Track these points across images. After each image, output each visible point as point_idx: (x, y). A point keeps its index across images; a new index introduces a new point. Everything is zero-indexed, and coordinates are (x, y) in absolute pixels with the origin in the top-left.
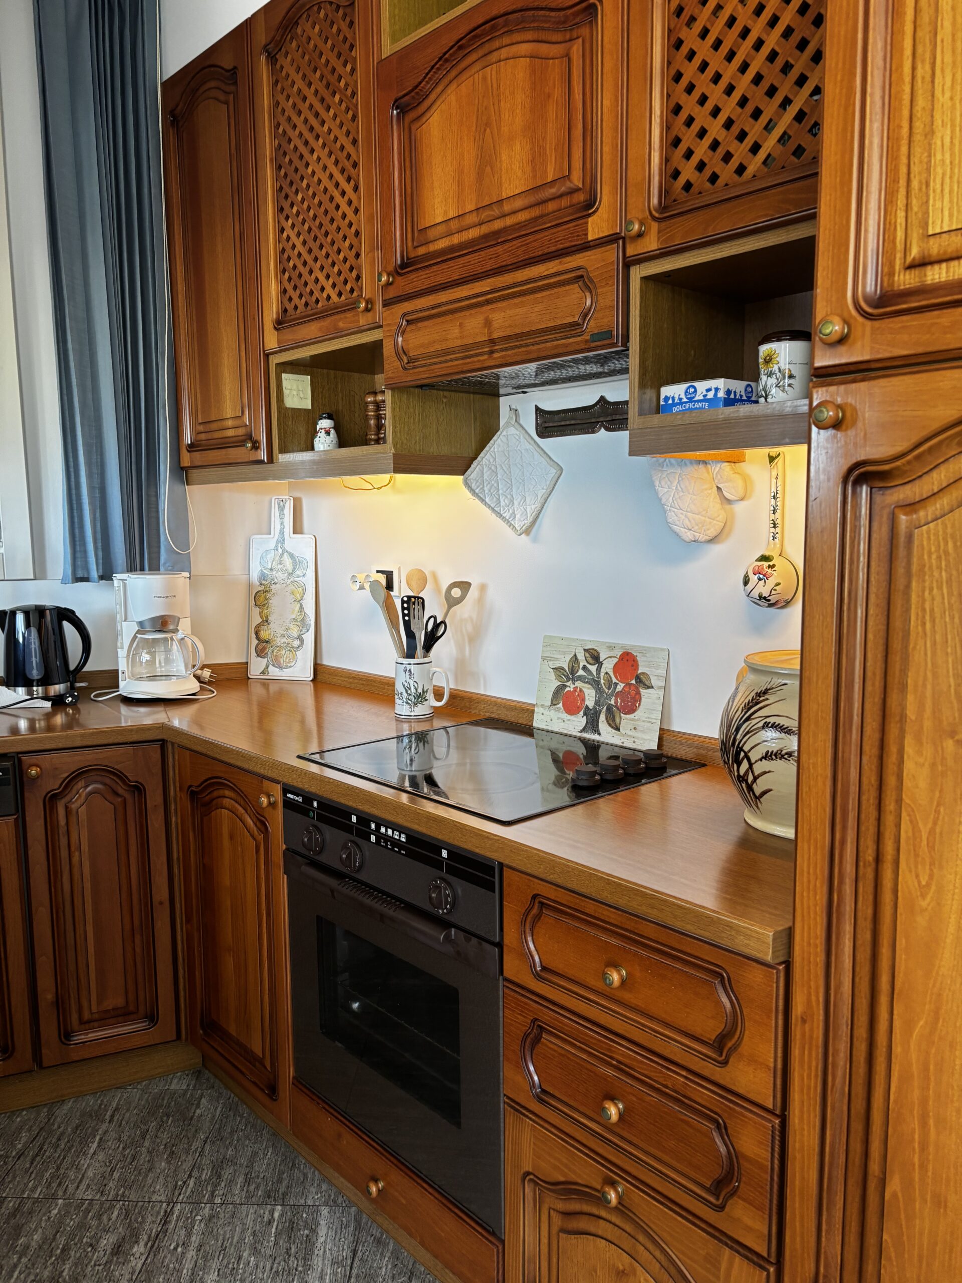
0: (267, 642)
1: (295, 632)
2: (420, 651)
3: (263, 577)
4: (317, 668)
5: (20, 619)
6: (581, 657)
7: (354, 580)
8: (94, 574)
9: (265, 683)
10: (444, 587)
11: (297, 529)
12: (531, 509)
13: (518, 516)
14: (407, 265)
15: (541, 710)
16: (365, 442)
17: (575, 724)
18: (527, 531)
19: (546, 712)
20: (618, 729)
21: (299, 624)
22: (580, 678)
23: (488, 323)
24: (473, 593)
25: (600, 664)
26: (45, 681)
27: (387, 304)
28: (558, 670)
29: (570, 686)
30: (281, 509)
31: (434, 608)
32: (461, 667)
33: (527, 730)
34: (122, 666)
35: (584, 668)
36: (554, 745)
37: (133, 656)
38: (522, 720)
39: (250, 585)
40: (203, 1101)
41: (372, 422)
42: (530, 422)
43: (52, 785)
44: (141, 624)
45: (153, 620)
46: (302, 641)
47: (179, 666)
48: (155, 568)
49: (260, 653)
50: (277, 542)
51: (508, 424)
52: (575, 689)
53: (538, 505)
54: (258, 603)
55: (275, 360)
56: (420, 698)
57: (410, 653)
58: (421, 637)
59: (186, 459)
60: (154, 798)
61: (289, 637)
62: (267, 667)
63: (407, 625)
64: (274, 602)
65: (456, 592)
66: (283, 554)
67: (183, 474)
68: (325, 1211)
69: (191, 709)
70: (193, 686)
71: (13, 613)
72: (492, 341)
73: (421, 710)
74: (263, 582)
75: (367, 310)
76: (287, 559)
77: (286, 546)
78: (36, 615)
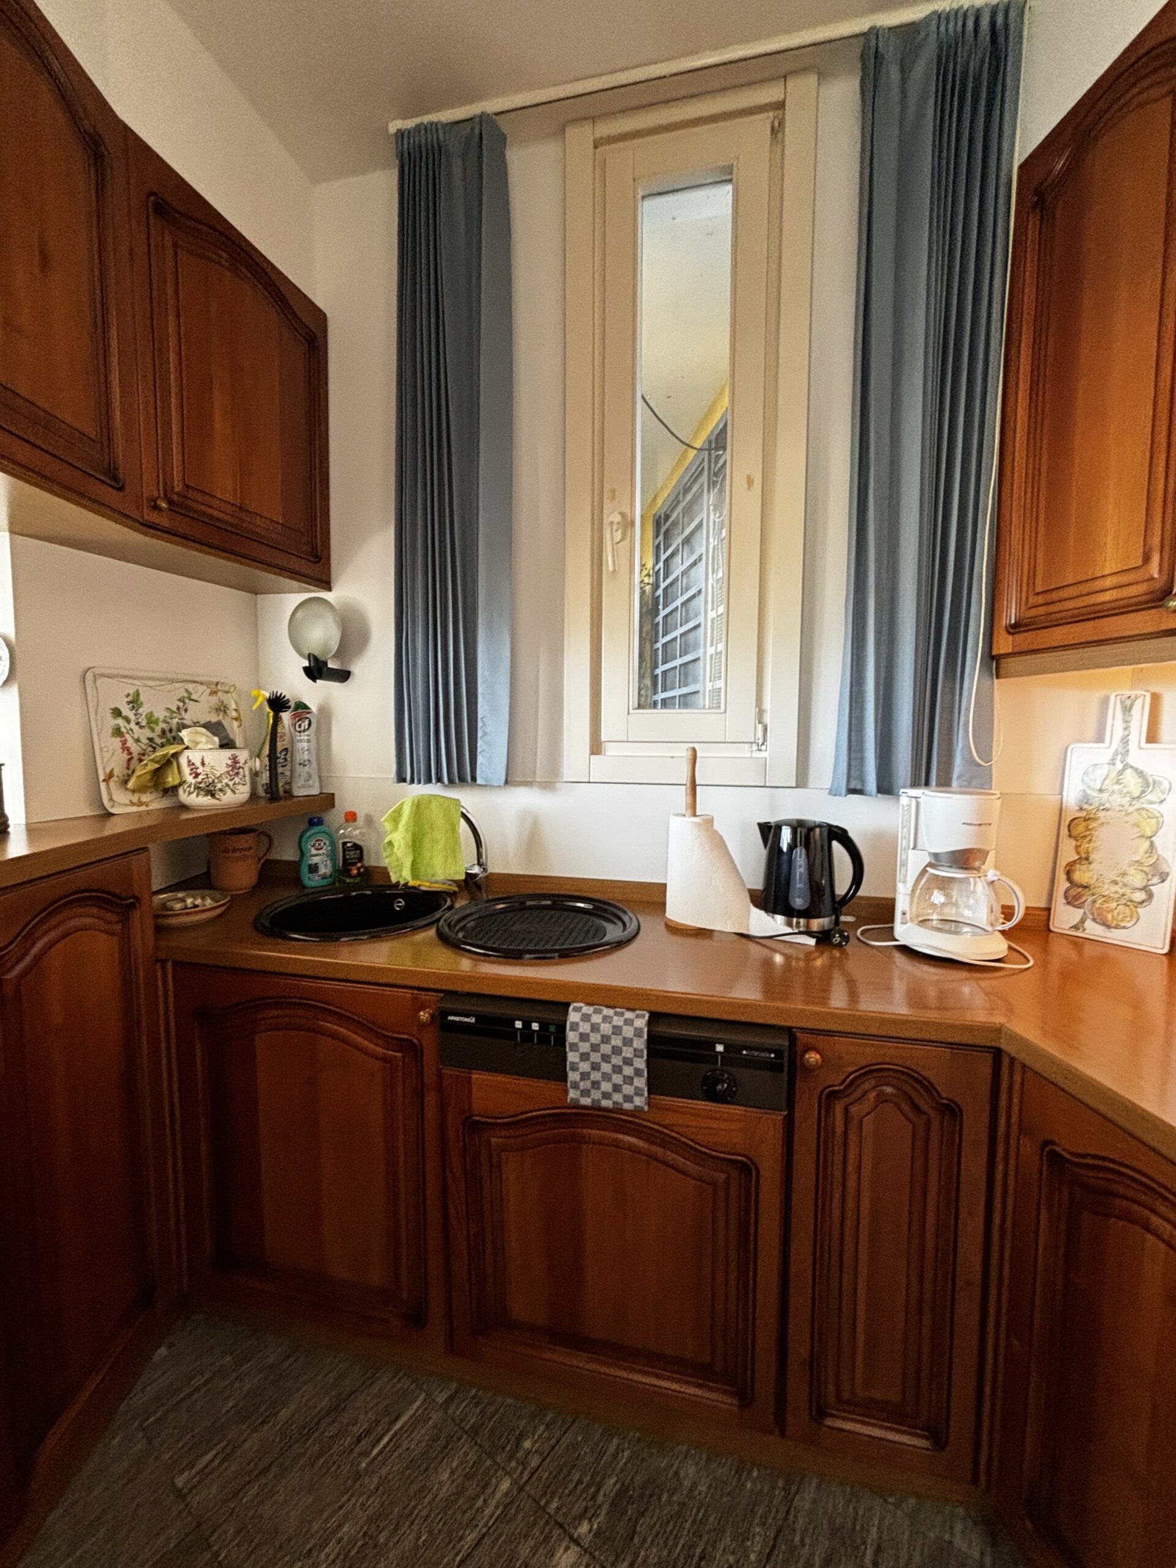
0: (1086, 887)
1: (1138, 880)
3: (1086, 799)
5: (784, 833)
8: (872, 786)
9: (1078, 943)
11: (1152, 737)
21: (1147, 869)
26: (808, 913)
30: (1127, 710)
34: (902, 904)
37: (918, 894)
39: (1061, 809)
43: (834, 1080)
44: (936, 856)
45: (954, 853)
46: (1150, 896)
47: (981, 914)
48: (945, 782)
49: (1072, 900)
50: (1116, 753)
54: (1074, 833)
59: (1004, 644)
60: (975, 1130)
61: (1125, 885)
62: (1083, 921)
64: (1102, 835)
66: (1124, 769)
67: (995, 663)
70: (998, 947)
71: (778, 827)
74: (1085, 806)
76: (1129, 776)
77: (1130, 760)
78: (804, 831)
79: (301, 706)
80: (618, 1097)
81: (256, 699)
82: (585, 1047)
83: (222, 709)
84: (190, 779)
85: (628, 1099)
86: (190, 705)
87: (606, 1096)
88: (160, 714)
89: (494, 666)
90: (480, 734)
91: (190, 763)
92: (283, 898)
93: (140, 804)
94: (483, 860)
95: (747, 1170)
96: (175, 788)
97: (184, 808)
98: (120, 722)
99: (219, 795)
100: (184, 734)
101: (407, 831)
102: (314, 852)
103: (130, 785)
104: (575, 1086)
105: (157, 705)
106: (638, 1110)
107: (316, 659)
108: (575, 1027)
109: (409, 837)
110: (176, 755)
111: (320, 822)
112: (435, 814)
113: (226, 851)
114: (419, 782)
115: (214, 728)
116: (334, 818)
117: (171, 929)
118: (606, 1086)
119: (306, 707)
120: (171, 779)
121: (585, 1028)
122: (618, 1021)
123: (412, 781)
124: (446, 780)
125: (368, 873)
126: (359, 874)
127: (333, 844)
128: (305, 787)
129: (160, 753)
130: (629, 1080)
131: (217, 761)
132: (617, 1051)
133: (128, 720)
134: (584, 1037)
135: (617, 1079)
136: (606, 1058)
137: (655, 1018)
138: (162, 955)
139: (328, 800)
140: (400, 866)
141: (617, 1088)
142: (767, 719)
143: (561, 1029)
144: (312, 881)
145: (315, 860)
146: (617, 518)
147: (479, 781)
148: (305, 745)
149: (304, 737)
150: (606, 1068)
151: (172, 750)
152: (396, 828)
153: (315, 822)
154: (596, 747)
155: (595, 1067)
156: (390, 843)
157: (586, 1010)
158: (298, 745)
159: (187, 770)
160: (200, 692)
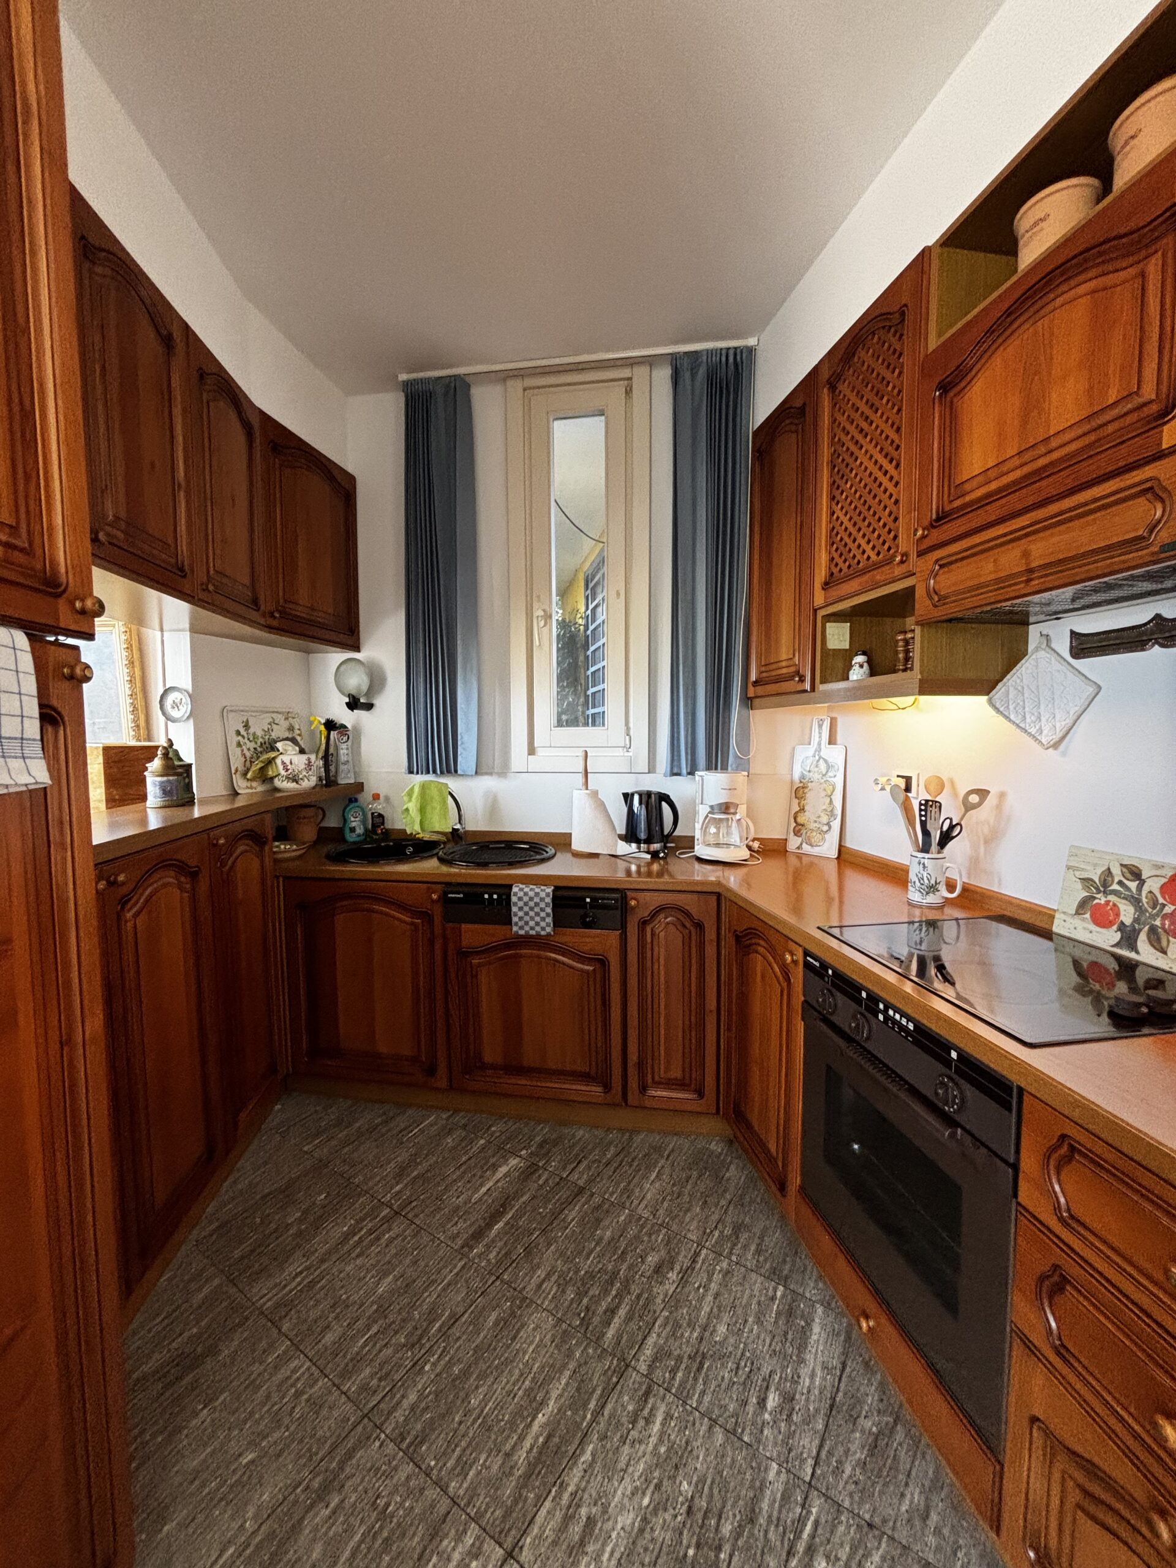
0: (803, 825)
1: (825, 819)
2: (934, 847)
3: (803, 777)
4: (841, 847)
5: (636, 798)
6: (1116, 871)
7: (876, 782)
8: (684, 771)
9: (799, 857)
10: (962, 793)
11: (832, 741)
12: (1061, 725)
13: (1045, 732)
14: (942, 518)
15: (1063, 917)
16: (895, 671)
17: (1107, 938)
18: (1056, 745)
19: (1068, 919)
20: (1164, 952)
21: (829, 813)
22: (1115, 893)
23: (1026, 554)
24: (991, 801)
25: (1142, 882)
26: (649, 841)
27: (920, 554)
28: (1087, 882)
29: (1101, 899)
30: (820, 726)
31: (950, 810)
32: (974, 863)
33: (1047, 934)
34: (698, 835)
35: (1120, 883)
36: (1078, 953)
37: (705, 830)
38: (1039, 923)
39: (792, 782)
40: (733, 1167)
41: (901, 656)
42: (1063, 646)
43: (645, 914)
44: (712, 807)
45: (720, 805)
46: (830, 827)
47: (735, 838)
48: (725, 768)
49: (797, 833)
50: (815, 751)
51: (1037, 649)
52: (1107, 903)
53: (1069, 722)
54: (798, 796)
55: (821, 613)
56: (932, 889)
57: (926, 849)
58: (936, 836)
59: (751, 692)
60: (710, 934)
61: (820, 823)
62: (801, 844)
63: (923, 824)
64: (810, 796)
65: (974, 799)
66: (819, 759)
67: (748, 702)
68: (820, 1310)
69: (741, 872)
70: (746, 854)
71: (633, 795)
72: (1031, 571)
73: (931, 899)
74: (803, 780)
75: (902, 562)
76: (822, 764)
77: (822, 754)
78: (646, 797)
79: (343, 727)
80: (538, 929)
81: (313, 723)
82: (521, 904)
83: (291, 729)
84: (283, 772)
85: (543, 929)
86: (274, 726)
87: (532, 928)
88: (259, 733)
89: (468, 702)
90: (459, 743)
91: (283, 763)
92: (336, 847)
93: (251, 788)
94: (463, 822)
95: (603, 963)
96: (272, 779)
97: (277, 790)
98: (240, 738)
99: (301, 782)
100: (279, 745)
101: (417, 802)
102: (352, 819)
103: (249, 776)
104: (516, 924)
105: (258, 728)
106: (549, 935)
107: (354, 697)
108: (516, 894)
109: (418, 805)
110: (274, 758)
111: (356, 800)
112: (434, 792)
113: (299, 818)
114: (422, 773)
115: (293, 740)
116: (365, 797)
117: (280, 860)
118: (532, 923)
119: (345, 727)
120: (270, 773)
121: (521, 894)
122: (537, 890)
123: (418, 773)
124: (438, 772)
125: (387, 833)
126: (382, 833)
127: (365, 814)
129: (264, 757)
130: (543, 919)
131: (299, 762)
132: (537, 904)
133: (243, 737)
134: (520, 899)
135: (537, 919)
136: (532, 909)
137: (557, 889)
138: (277, 872)
139: (359, 787)
140: (413, 822)
141: (537, 924)
142: (632, 733)
143: (509, 896)
144: (351, 837)
145: (353, 824)
146: (542, 613)
147: (459, 772)
148: (346, 751)
149: (344, 746)
150: (532, 914)
151: (272, 755)
152: (410, 800)
153: (353, 801)
154: (532, 751)
155: (527, 914)
156: (407, 810)
157: (521, 886)
158: (342, 752)
159: (281, 767)
160: (279, 718)
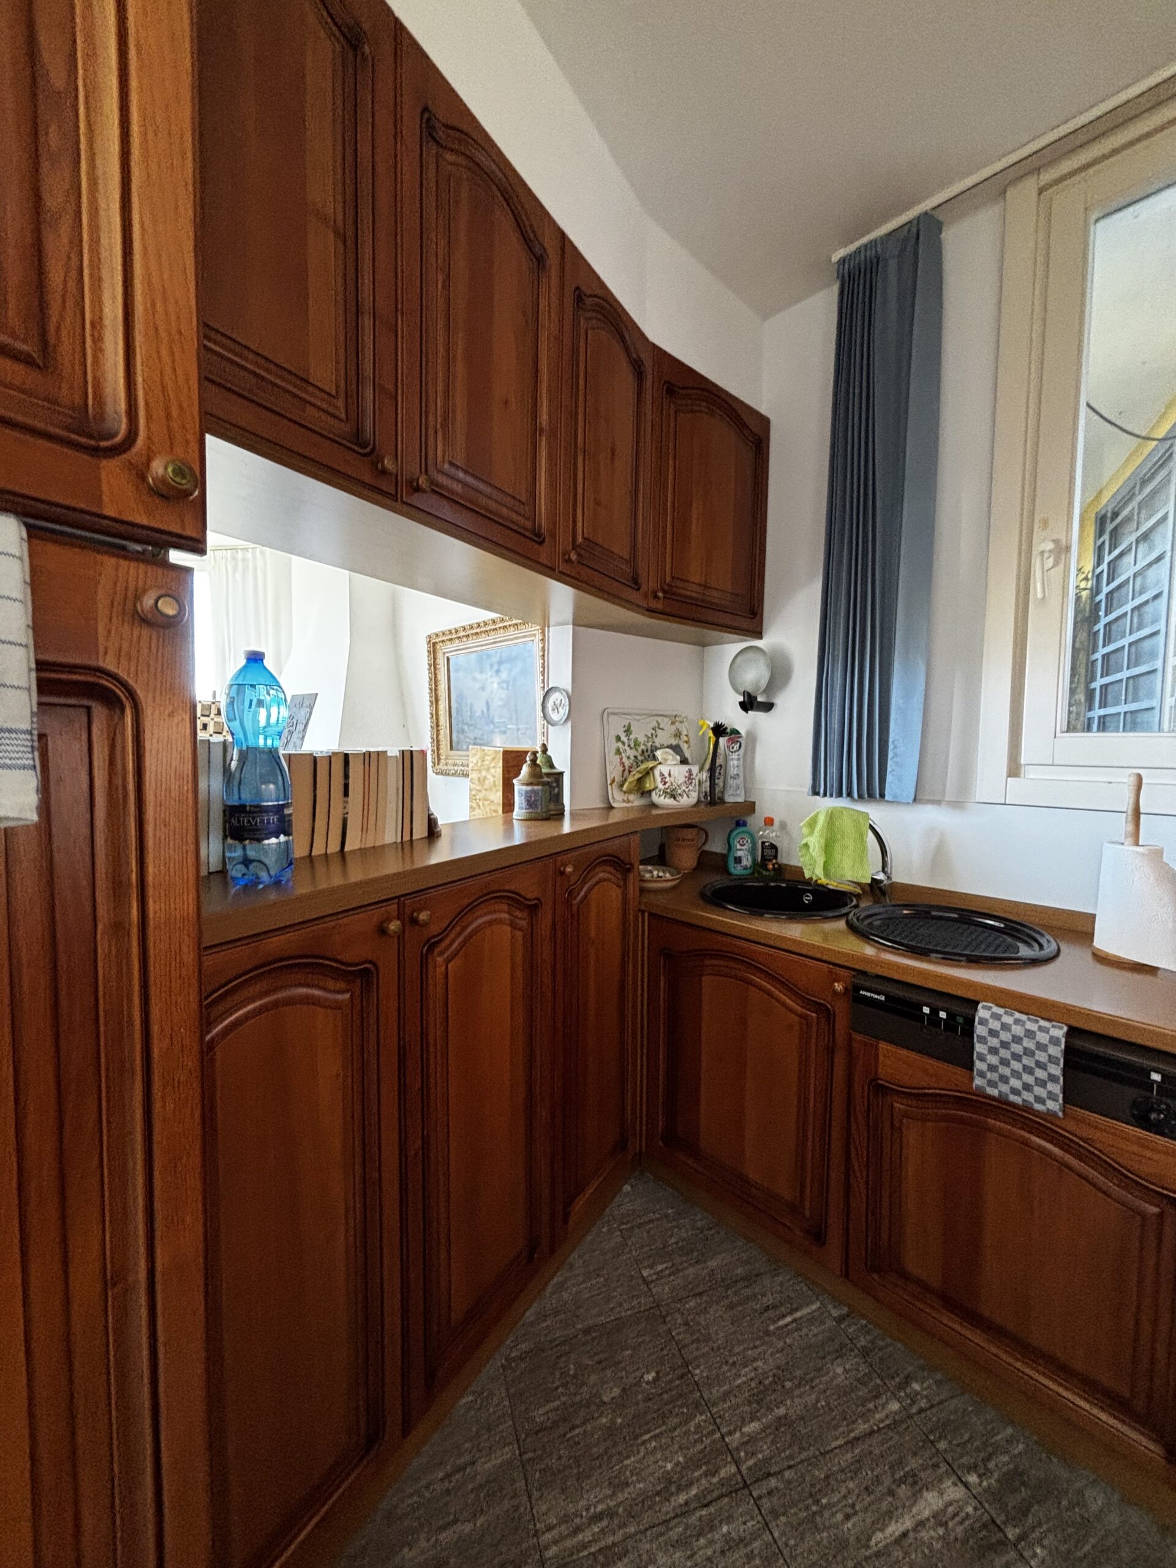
79: (735, 732)
80: (1028, 1097)
81: (701, 727)
82: (994, 1042)
83: (678, 735)
84: (661, 786)
85: (1040, 1100)
86: (659, 732)
87: (1015, 1092)
88: (642, 739)
90: (890, 755)
91: (662, 774)
92: (717, 880)
93: (628, 801)
94: (888, 870)
96: (650, 792)
97: (654, 805)
98: (620, 744)
99: (679, 798)
100: (658, 753)
101: (821, 836)
102: (739, 847)
103: (625, 788)
104: (982, 1075)
105: (640, 734)
106: (1051, 1114)
107: (749, 695)
108: (983, 1022)
109: (823, 841)
110: (652, 769)
111: (745, 824)
112: (846, 824)
113: (678, 840)
114: (831, 796)
115: (676, 749)
116: (755, 821)
117: (650, 891)
118: (1015, 1083)
119: (738, 732)
120: (648, 785)
121: (995, 1025)
122: (1030, 1026)
123: (825, 795)
124: (855, 795)
125: (780, 869)
126: (774, 869)
127: (754, 843)
128: (735, 796)
129: (643, 767)
130: (1042, 1083)
131: (679, 773)
132: (1028, 1052)
133: (624, 744)
134: (993, 1033)
135: (1028, 1079)
136: (1017, 1057)
137: (1073, 1032)
138: (643, 907)
139: (750, 807)
140: (813, 864)
141: (1027, 1087)
143: (970, 1022)
144: (736, 870)
145: (739, 854)
146: (1050, 546)
147: (887, 798)
148: (735, 762)
149: (735, 756)
150: (1016, 1065)
151: (651, 764)
152: (811, 833)
153: (740, 823)
154: (1014, 770)
155: (1005, 1062)
156: (806, 845)
157: (997, 1010)
158: (731, 763)
159: (658, 779)
160: (665, 723)
